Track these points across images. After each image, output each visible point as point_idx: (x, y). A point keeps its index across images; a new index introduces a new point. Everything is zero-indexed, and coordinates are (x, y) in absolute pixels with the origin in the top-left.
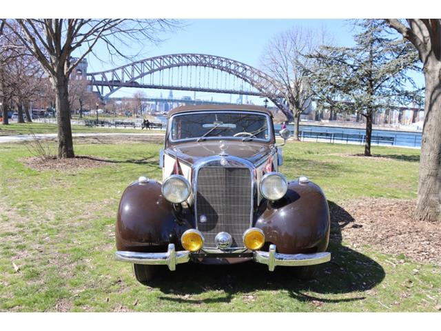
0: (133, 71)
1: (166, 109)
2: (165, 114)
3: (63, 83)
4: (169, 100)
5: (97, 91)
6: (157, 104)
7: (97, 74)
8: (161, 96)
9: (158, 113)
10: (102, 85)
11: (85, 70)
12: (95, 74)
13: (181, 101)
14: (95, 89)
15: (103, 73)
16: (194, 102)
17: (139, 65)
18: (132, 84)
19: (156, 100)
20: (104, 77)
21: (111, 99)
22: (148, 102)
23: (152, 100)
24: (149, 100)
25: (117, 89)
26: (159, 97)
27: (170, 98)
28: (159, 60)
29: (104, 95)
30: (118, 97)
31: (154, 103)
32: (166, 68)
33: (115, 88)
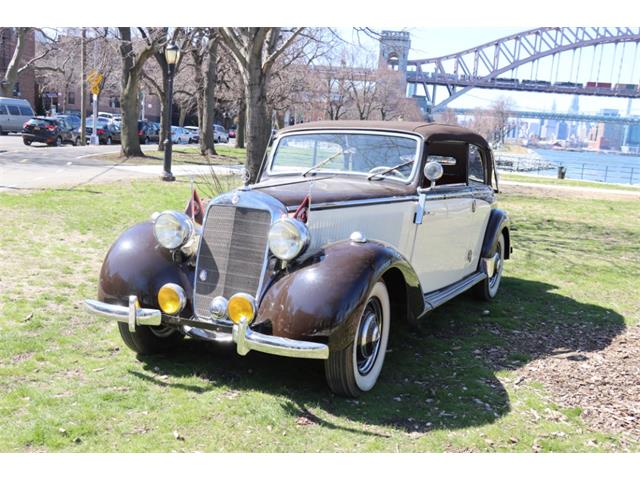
0: (497, 56)
1: (562, 134)
2: (557, 144)
3: (257, 81)
4: (567, 117)
5: (424, 94)
6: (542, 124)
7: (427, 61)
8: (554, 108)
9: (541, 142)
10: (434, 84)
11: (405, 56)
12: (423, 62)
13: (595, 119)
14: (420, 90)
15: (438, 61)
16: (625, 121)
17: (511, 44)
18: (493, 83)
19: (542, 116)
20: (440, 66)
21: (450, 110)
22: (524, 120)
23: (533, 115)
24: (527, 115)
25: (461, 93)
26: (549, 110)
27: (574, 113)
28: (553, 33)
29: (438, 101)
30: (465, 107)
31: (537, 121)
32: (567, 48)
33: (458, 89)
